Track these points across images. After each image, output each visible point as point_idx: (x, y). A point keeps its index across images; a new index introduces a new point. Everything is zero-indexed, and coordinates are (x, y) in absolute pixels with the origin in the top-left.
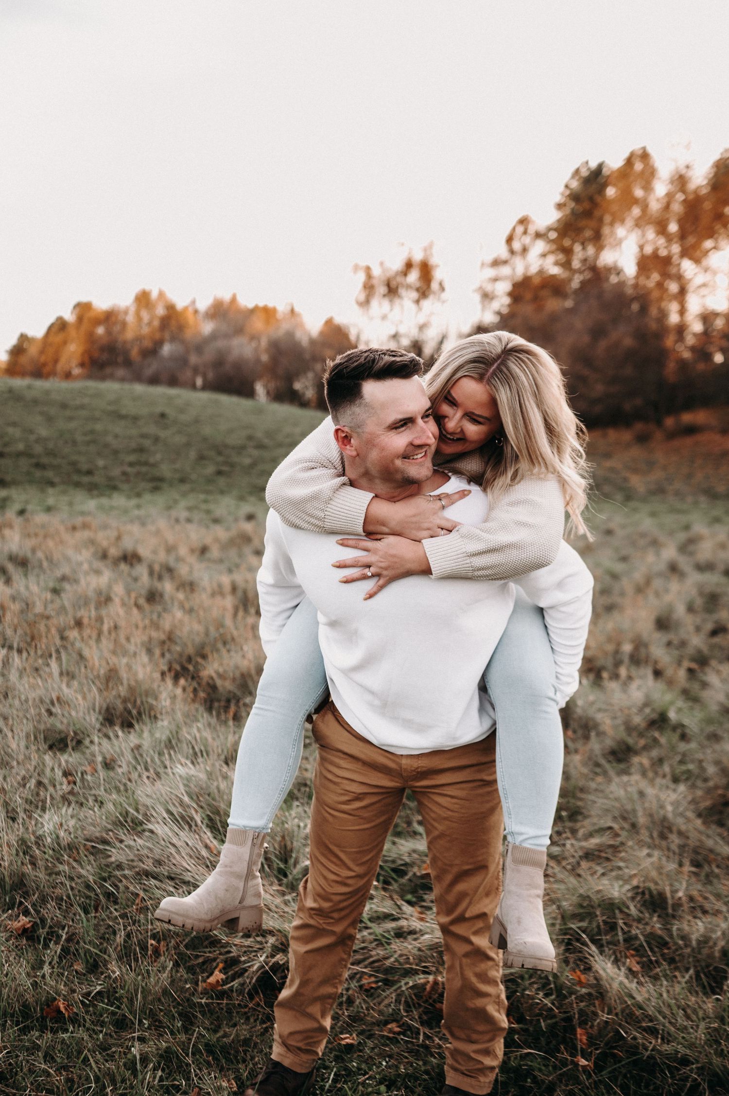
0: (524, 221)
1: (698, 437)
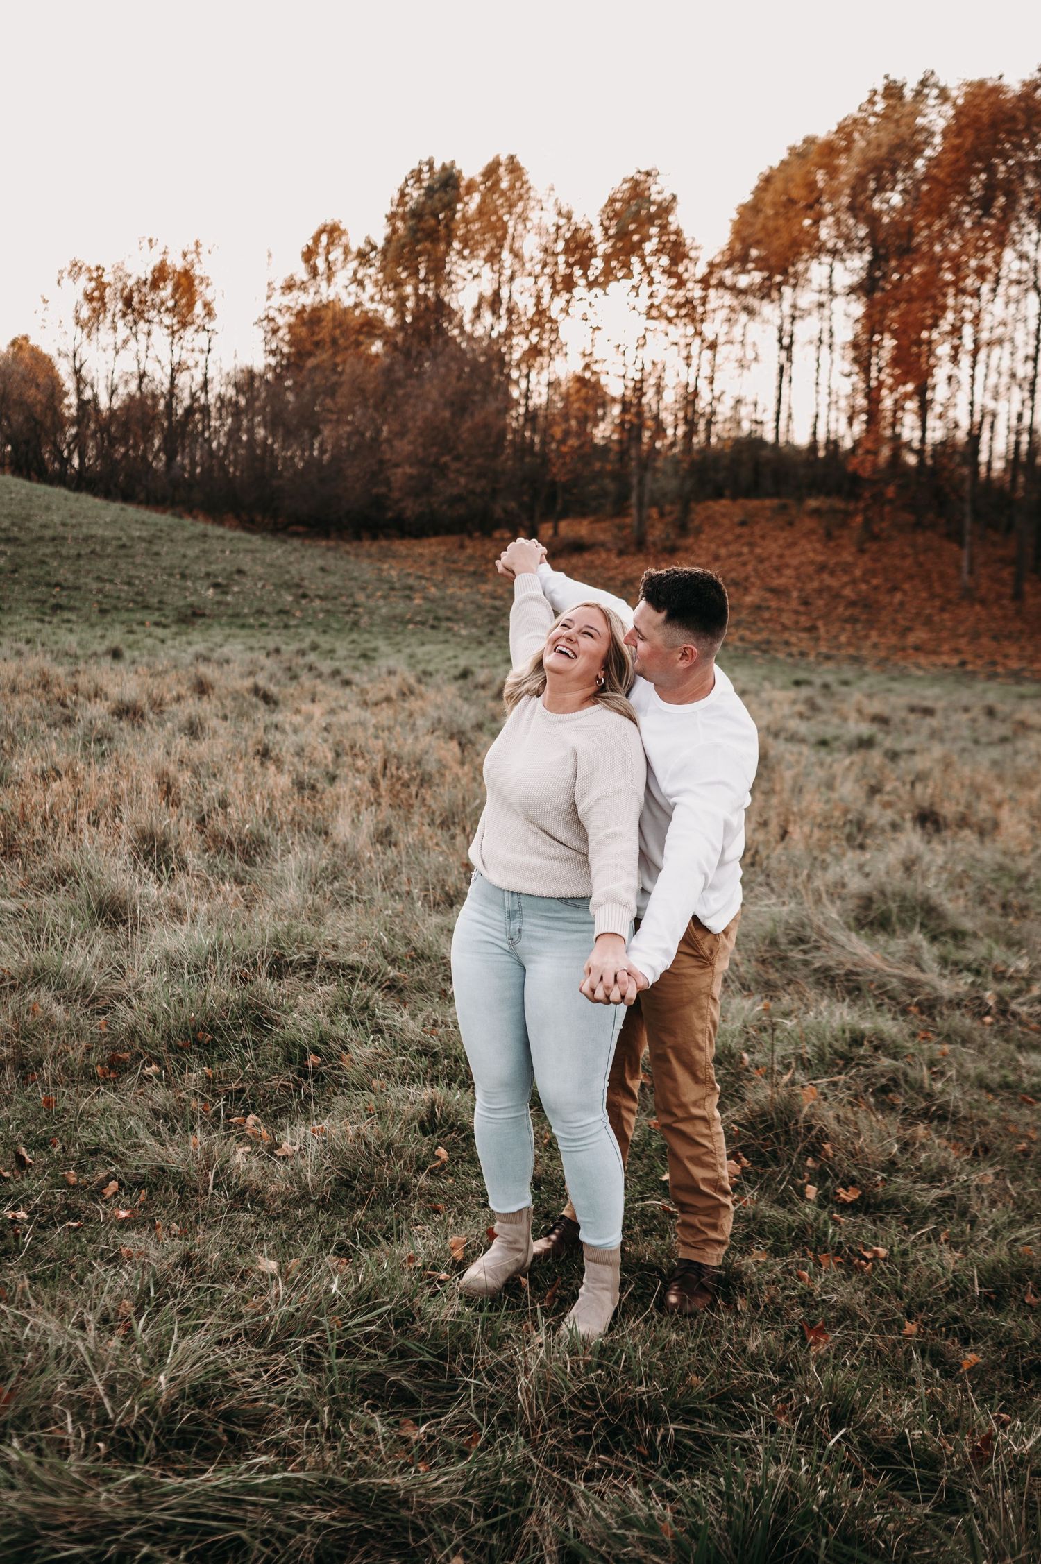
0: (333, 231)
1: (587, 557)
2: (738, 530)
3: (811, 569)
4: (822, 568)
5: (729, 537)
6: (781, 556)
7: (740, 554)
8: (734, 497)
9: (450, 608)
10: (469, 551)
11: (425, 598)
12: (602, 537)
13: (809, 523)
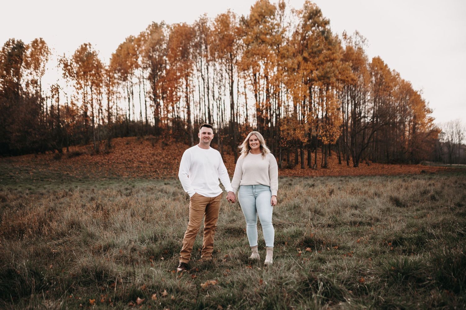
1: (81, 157)
2: (126, 146)
3: (150, 155)
4: (154, 155)
5: (124, 148)
6: (141, 152)
7: (129, 153)
8: (122, 137)
9: (43, 175)
10: (39, 158)
11: (33, 173)
12: (84, 151)
13: (146, 143)
